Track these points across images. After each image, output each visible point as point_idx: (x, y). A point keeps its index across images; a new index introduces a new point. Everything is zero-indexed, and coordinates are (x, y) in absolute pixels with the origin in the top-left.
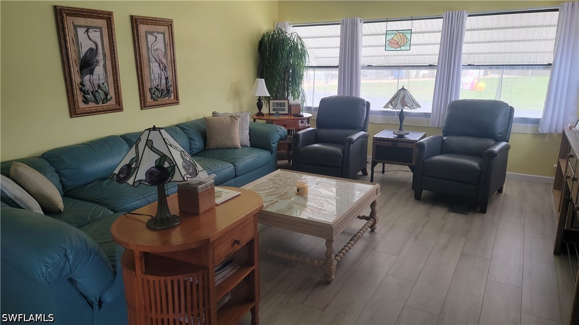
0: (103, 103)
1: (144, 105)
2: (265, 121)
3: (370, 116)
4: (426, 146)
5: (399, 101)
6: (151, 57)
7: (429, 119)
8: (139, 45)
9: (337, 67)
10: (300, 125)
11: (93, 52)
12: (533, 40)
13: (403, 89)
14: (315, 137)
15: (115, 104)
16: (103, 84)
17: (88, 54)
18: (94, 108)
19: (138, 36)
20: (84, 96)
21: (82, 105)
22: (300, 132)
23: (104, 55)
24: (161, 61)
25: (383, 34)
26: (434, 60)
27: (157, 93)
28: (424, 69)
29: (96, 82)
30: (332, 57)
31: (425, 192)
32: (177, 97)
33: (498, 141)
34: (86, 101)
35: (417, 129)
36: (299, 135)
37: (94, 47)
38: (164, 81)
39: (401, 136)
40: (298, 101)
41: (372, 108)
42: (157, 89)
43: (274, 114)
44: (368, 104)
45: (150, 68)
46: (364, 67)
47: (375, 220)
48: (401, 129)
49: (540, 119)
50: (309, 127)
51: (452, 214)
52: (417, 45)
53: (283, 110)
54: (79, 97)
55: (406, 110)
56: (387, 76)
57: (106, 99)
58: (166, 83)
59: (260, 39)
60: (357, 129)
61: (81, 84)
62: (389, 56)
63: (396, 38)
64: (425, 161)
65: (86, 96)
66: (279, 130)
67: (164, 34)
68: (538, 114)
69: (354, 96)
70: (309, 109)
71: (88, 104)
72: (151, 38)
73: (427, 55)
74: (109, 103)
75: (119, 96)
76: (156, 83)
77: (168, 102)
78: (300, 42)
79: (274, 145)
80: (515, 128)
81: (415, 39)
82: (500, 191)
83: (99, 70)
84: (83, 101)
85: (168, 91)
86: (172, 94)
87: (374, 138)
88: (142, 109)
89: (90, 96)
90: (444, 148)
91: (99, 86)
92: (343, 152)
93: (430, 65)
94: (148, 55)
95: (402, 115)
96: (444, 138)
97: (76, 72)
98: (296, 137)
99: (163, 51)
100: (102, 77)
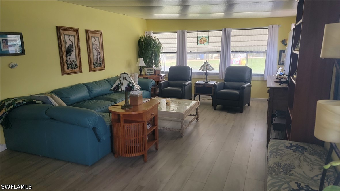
0: (75, 69)
1: (91, 70)
2: (143, 78)
3: (192, 75)
4: (217, 86)
5: (205, 67)
6: (94, 48)
7: (218, 75)
8: (89, 43)
9: (176, 52)
10: (161, 79)
11: (71, 46)
12: (260, 41)
13: (206, 62)
14: (168, 84)
15: (79, 69)
16: (75, 60)
17: (69, 47)
18: (71, 71)
19: (88, 39)
20: (67, 66)
21: (66, 70)
22: (161, 82)
23: (75, 47)
24: (98, 50)
25: (196, 37)
26: (219, 49)
27: (96, 64)
28: (215, 53)
29: (72, 60)
30: (172, 48)
31: (218, 106)
32: (104, 67)
33: (246, 83)
34: (68, 68)
35: (213, 80)
36: (161, 83)
37: (71, 44)
38: (99, 59)
39: (206, 83)
40: (158, 68)
41: (193, 71)
42: (96, 63)
43: (148, 75)
44: (191, 69)
45: (93, 53)
46: (188, 53)
47: (198, 116)
48: (206, 80)
49: (264, 74)
50: (164, 80)
51: (229, 114)
52: (211, 42)
53: (152, 73)
54: (66, 66)
55: (208, 72)
56: (196, 58)
57: (76, 67)
58: (100, 60)
59: (139, 39)
60: (187, 80)
61: (67, 60)
62: (199, 47)
63: (202, 39)
64: (217, 92)
65: (68, 66)
66: (152, 81)
67: (99, 37)
68: (262, 72)
69: (184, 65)
70: (163, 73)
71: (69, 69)
72: (94, 40)
73: (216, 47)
74: (77, 69)
75: (81, 65)
76: (95, 60)
77: (100, 69)
78: (158, 41)
79: (150, 88)
80: (253, 78)
81: (210, 39)
82: (249, 105)
83: (73, 54)
84: (67, 68)
85: (101, 63)
86: (102, 65)
87: (195, 84)
88: (90, 72)
89: (70, 66)
90: (225, 87)
91: (73, 61)
92: (182, 90)
93: (217, 52)
94: (92, 47)
95: (206, 74)
96: (225, 83)
97: (64, 55)
98: (160, 84)
99: (98, 45)
100: (74, 57)
